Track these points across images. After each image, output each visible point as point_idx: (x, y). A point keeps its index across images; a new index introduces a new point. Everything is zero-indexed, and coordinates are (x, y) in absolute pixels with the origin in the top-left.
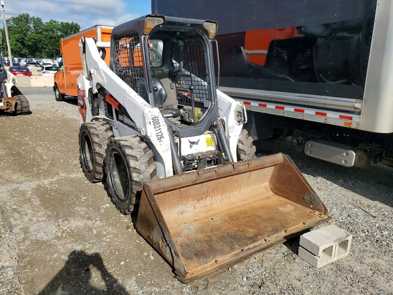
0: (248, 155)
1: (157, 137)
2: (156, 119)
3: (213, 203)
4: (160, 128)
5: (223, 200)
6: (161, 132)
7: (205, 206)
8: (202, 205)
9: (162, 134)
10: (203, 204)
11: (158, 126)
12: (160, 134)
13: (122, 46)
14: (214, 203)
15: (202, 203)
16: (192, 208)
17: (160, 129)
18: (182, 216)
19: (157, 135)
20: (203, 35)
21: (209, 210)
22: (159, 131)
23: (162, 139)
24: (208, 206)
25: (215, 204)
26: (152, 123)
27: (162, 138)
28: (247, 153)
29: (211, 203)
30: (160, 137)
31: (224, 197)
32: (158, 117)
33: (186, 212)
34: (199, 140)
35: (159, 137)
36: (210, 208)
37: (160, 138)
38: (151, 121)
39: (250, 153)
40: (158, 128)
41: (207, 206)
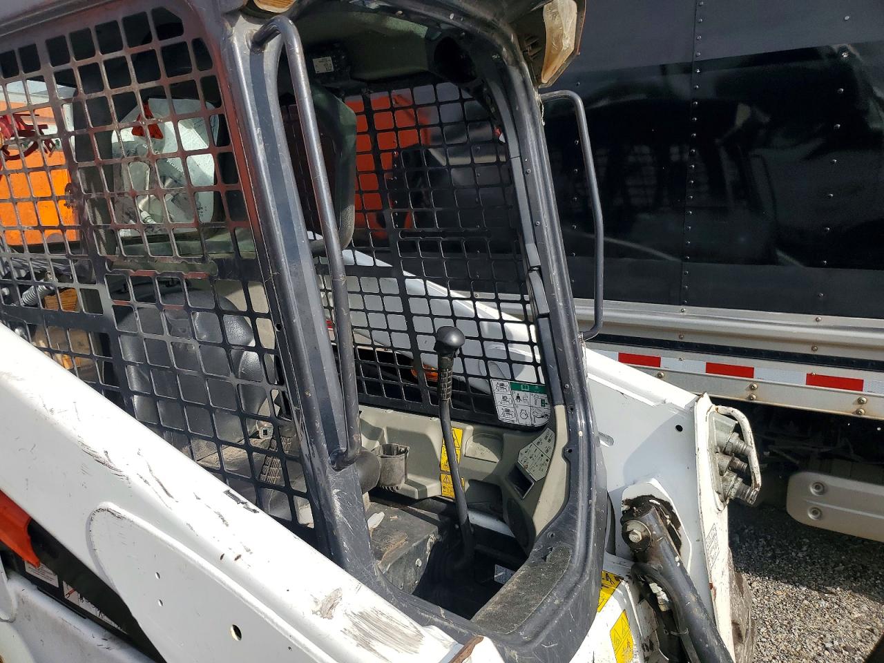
13: (13, 121)
20: (517, 63)
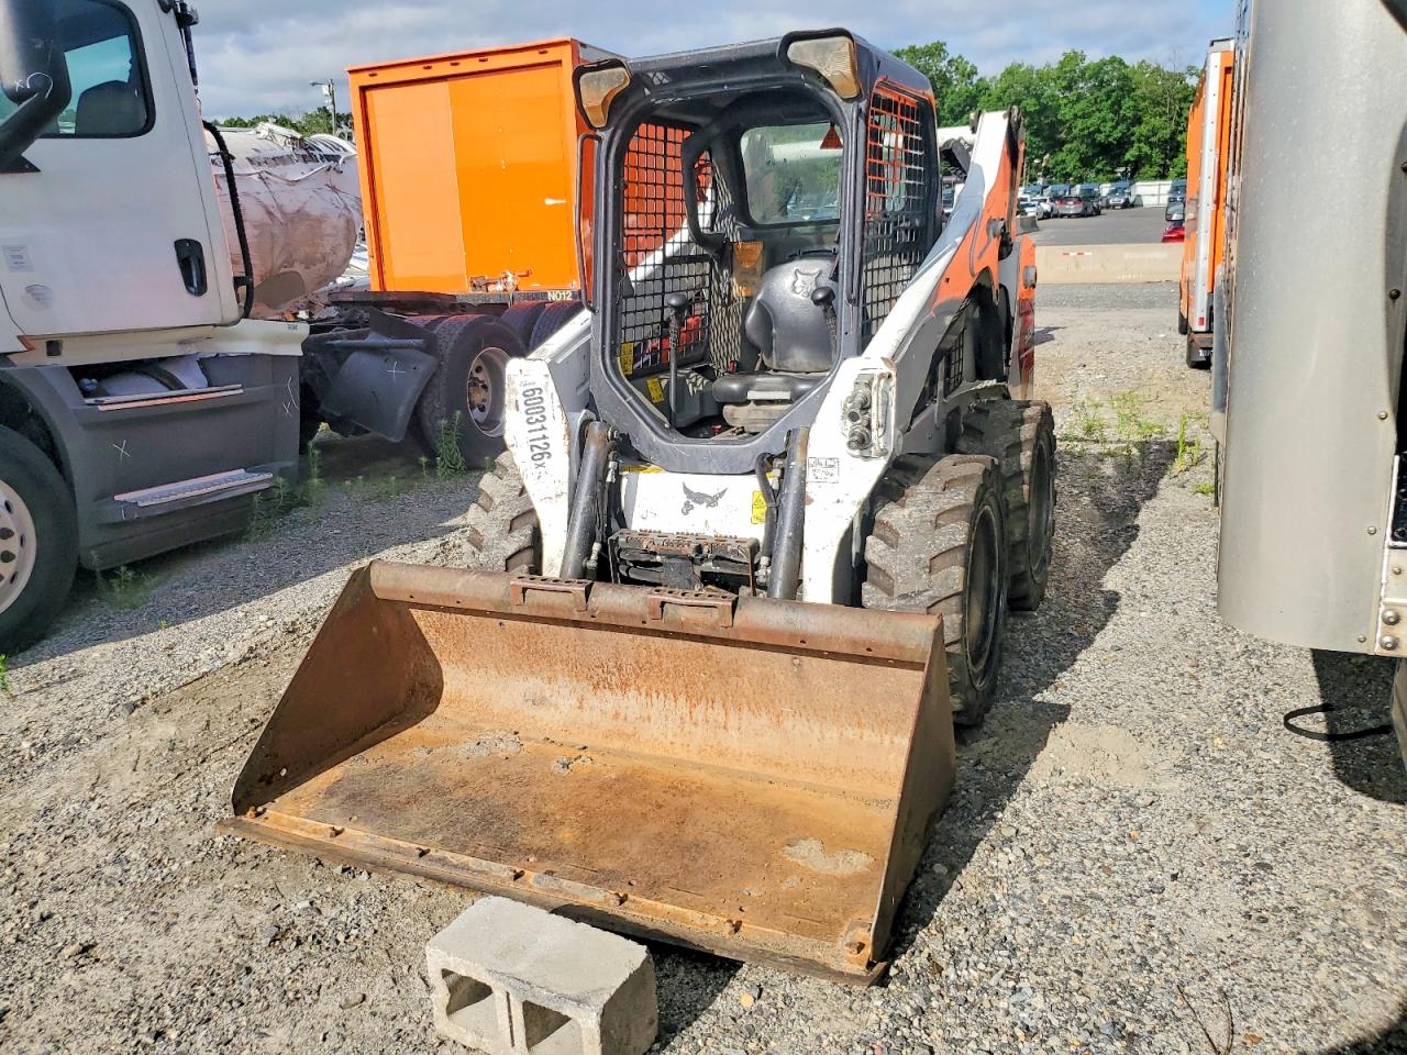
0: (904, 596)
1: (532, 450)
2: (537, 395)
3: (649, 718)
4: (544, 424)
5: (695, 724)
6: (544, 437)
7: (617, 715)
8: (609, 706)
9: (548, 445)
10: (613, 707)
11: (538, 416)
12: (540, 443)
14: (653, 719)
15: (611, 700)
16: (574, 702)
17: (543, 428)
18: (532, 711)
19: (532, 446)
21: (621, 735)
22: (539, 434)
23: (545, 460)
24: (629, 719)
25: (655, 723)
26: (523, 408)
27: (546, 456)
28: (900, 589)
29: (645, 715)
30: (541, 454)
31: (699, 713)
32: (540, 389)
33: (551, 705)
34: (724, 492)
35: (537, 451)
36: (630, 730)
37: (540, 457)
38: (522, 400)
39: (920, 593)
40: (538, 425)
41: (626, 719)
